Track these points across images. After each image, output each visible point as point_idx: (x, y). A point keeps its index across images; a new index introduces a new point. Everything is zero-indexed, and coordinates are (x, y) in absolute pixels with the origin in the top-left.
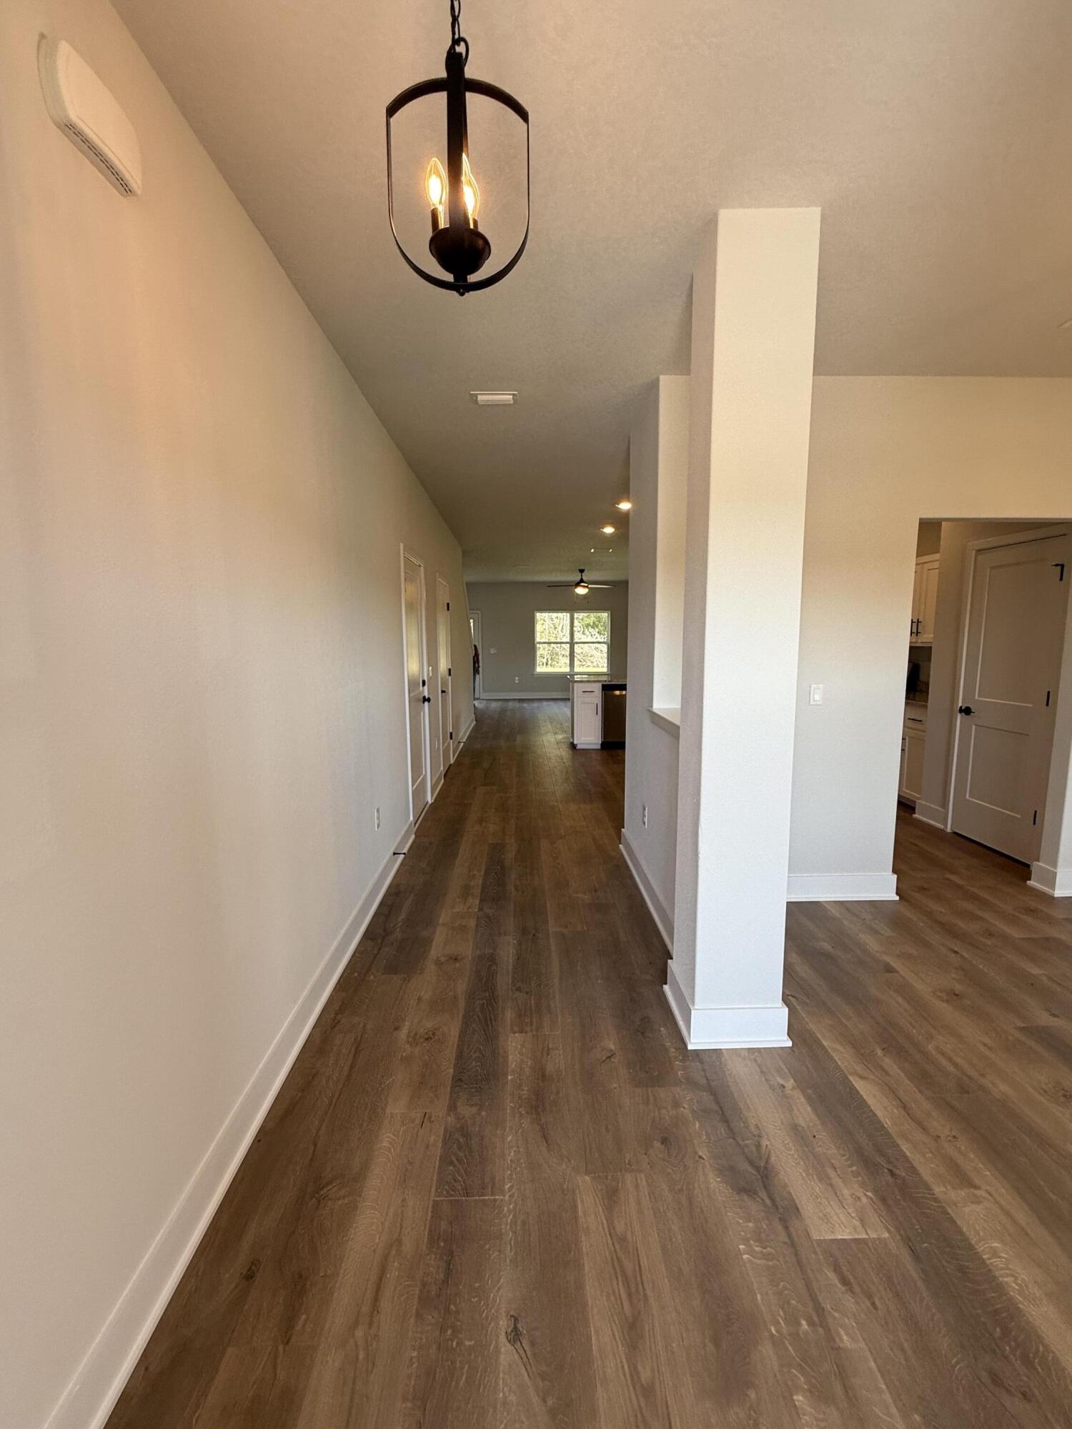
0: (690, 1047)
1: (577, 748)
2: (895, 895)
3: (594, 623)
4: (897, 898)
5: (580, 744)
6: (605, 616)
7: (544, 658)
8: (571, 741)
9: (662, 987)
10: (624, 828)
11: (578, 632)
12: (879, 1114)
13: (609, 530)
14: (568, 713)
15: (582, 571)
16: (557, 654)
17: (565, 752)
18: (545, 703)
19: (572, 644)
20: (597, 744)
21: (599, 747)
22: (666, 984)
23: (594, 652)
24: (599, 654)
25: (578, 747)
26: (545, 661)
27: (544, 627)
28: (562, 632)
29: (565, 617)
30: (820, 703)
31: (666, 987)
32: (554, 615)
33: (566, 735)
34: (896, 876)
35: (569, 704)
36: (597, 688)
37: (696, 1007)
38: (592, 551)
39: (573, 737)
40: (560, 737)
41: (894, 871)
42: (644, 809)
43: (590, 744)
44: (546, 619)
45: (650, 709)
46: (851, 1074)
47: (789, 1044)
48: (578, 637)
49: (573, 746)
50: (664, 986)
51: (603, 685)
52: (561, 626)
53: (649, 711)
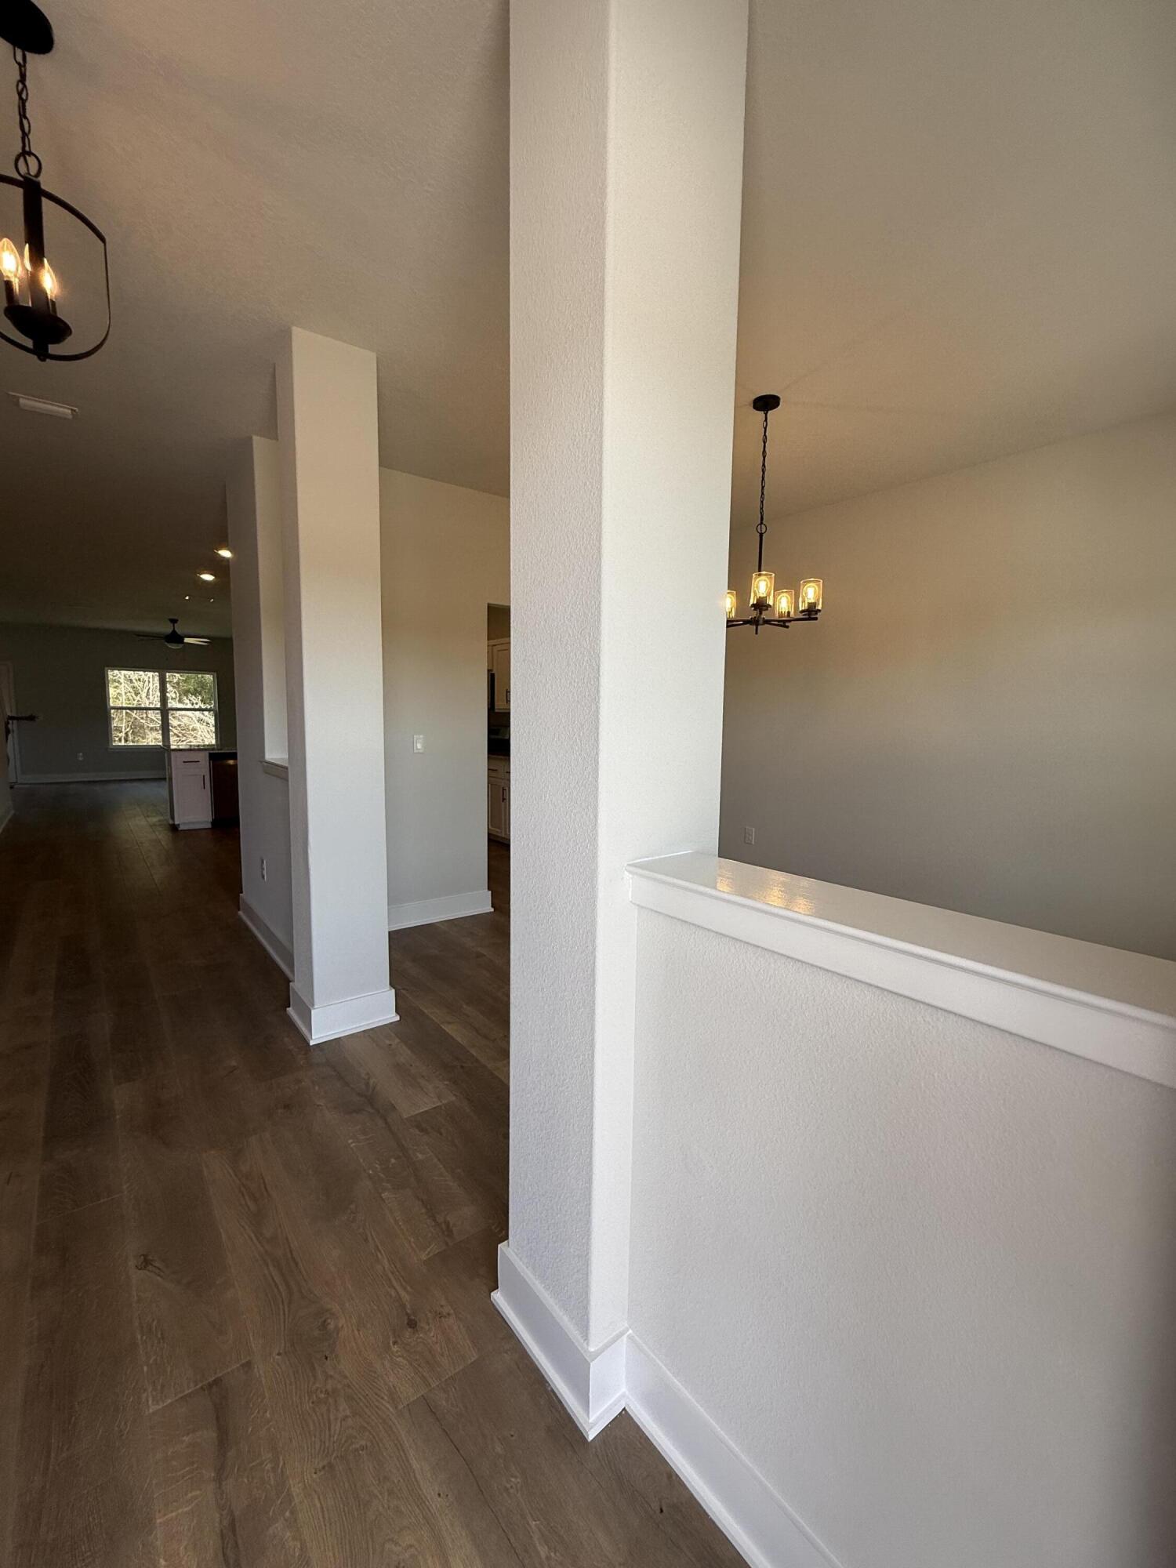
0: (312, 1043)
1: (180, 829)
2: (490, 907)
3: (195, 689)
4: (492, 910)
5: (184, 824)
6: (209, 678)
7: (121, 732)
8: (171, 822)
9: (285, 1010)
10: (242, 893)
11: (172, 699)
12: (459, 1040)
13: (208, 577)
14: (165, 793)
15: (174, 621)
16: (142, 727)
17: (163, 836)
18: (128, 785)
19: (165, 711)
20: (207, 822)
21: (210, 826)
22: (289, 1007)
23: (198, 725)
24: (204, 727)
25: (182, 828)
26: (122, 735)
27: (118, 691)
28: (149, 699)
29: (151, 679)
30: (421, 751)
31: (290, 1010)
32: (133, 675)
33: (162, 818)
34: (490, 892)
35: (166, 784)
36: (204, 759)
37: (316, 1007)
38: (187, 598)
39: (173, 818)
40: (154, 820)
41: (489, 889)
42: (263, 862)
43: (198, 823)
44: (122, 680)
45: (262, 760)
46: (443, 1023)
47: (398, 1018)
48: (172, 704)
49: (174, 828)
50: (288, 1009)
51: (210, 754)
52: (146, 691)
53: (261, 762)
